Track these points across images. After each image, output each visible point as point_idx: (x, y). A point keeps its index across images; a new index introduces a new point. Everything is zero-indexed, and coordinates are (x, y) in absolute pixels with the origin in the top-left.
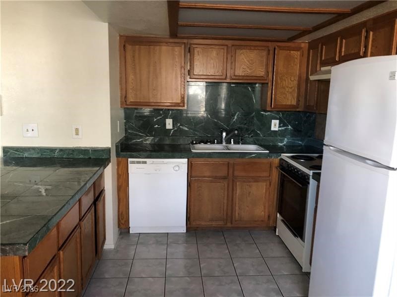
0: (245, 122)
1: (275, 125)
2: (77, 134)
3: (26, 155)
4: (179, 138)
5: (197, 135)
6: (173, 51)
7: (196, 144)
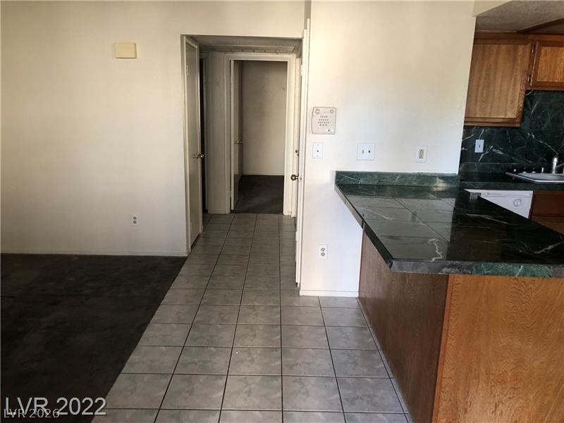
2: (421, 157)
3: (361, 181)
4: (490, 165)
5: (513, 161)
6: (516, 50)
7: (517, 173)
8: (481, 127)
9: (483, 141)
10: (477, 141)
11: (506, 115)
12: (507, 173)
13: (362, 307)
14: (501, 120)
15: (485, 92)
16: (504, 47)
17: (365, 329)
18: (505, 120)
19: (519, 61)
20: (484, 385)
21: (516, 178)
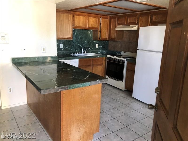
0: (88, 45)
1: (97, 46)
3: (23, 61)
4: (65, 52)
5: (72, 50)
6: (68, 16)
7: (73, 54)
8: (61, 40)
9: (62, 44)
10: (61, 44)
11: (68, 36)
12: (71, 54)
13: (29, 107)
14: (67, 38)
15: (61, 29)
16: (65, 15)
17: (32, 115)
18: (68, 38)
19: (70, 20)
20: (75, 124)
21: (73, 56)
